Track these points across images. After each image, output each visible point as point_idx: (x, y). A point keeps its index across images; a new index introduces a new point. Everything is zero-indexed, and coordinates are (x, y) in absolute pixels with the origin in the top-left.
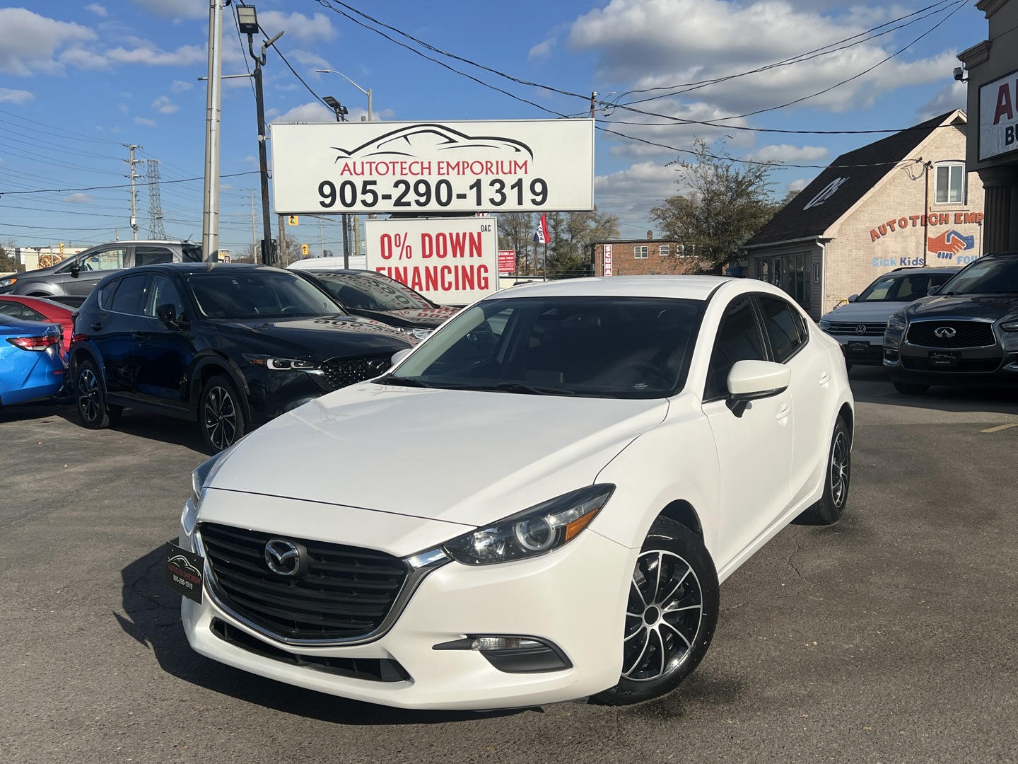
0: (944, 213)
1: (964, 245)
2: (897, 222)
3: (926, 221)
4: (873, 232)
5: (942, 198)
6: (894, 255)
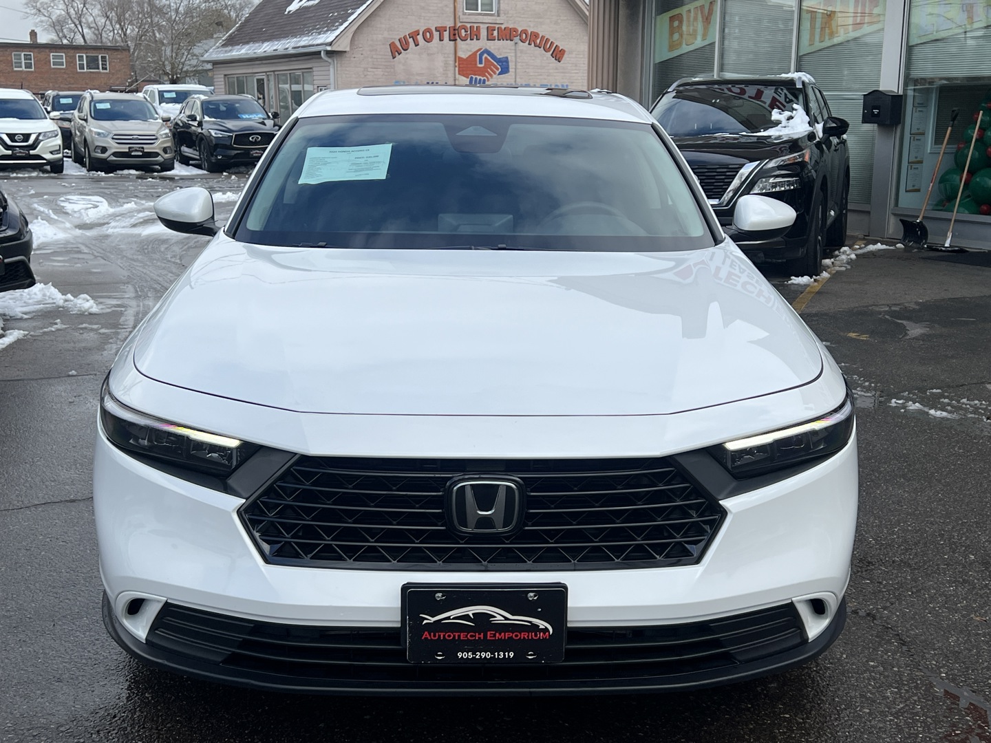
0: (475, 25)
1: (498, 69)
2: (421, 33)
3: (455, 34)
4: (392, 45)
5: (473, 5)
6: (418, 78)
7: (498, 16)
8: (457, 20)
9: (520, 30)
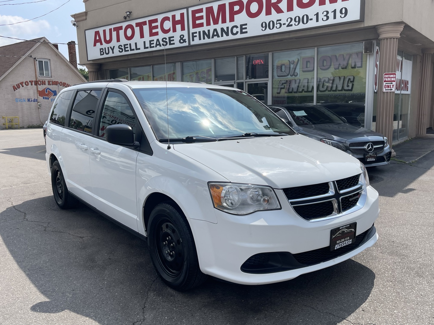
0: (44, 80)
2: (24, 83)
3: (36, 83)
4: (14, 87)
5: (42, 74)
6: (24, 97)
7: (51, 77)
8: (37, 79)
9: (59, 82)
